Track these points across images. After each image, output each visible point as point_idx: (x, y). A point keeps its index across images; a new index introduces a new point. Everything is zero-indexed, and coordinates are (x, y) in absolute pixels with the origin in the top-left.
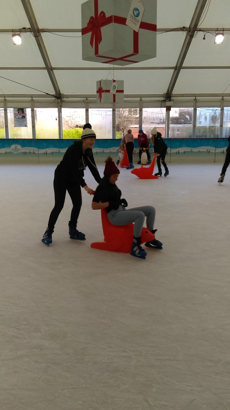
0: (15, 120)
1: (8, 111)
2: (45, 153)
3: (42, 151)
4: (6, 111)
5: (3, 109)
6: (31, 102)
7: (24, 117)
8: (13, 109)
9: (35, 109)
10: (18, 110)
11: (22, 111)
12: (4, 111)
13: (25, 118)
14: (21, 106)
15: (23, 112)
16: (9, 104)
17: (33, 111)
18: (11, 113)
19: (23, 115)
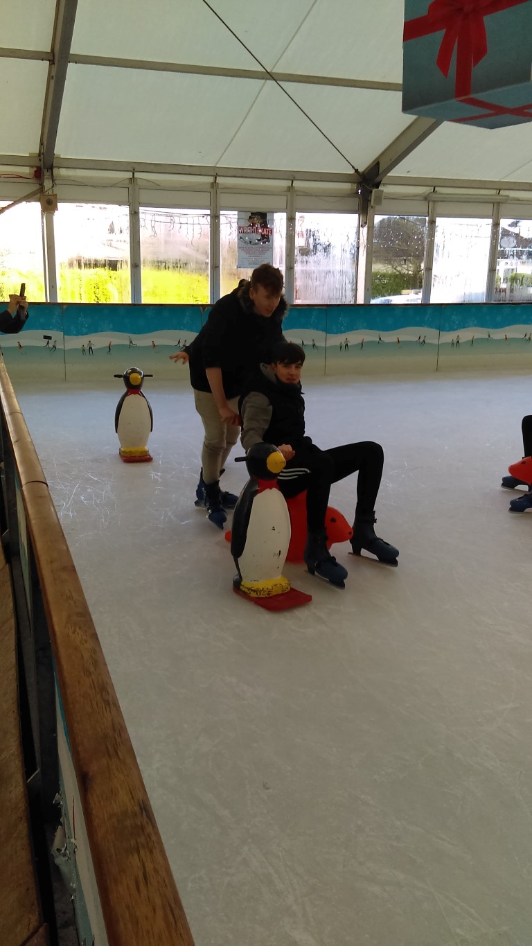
0: (239, 248)
1: (222, 219)
2: (344, 345)
3: (336, 340)
4: (215, 218)
5: (208, 212)
6: (289, 194)
7: (266, 238)
8: (236, 212)
9: (298, 215)
10: (250, 218)
11: (261, 221)
12: (209, 217)
13: (269, 241)
14: (259, 204)
15: (264, 225)
16: (224, 199)
17: (291, 220)
18: (230, 223)
19: (265, 233)
